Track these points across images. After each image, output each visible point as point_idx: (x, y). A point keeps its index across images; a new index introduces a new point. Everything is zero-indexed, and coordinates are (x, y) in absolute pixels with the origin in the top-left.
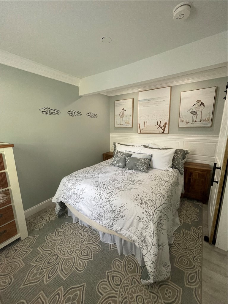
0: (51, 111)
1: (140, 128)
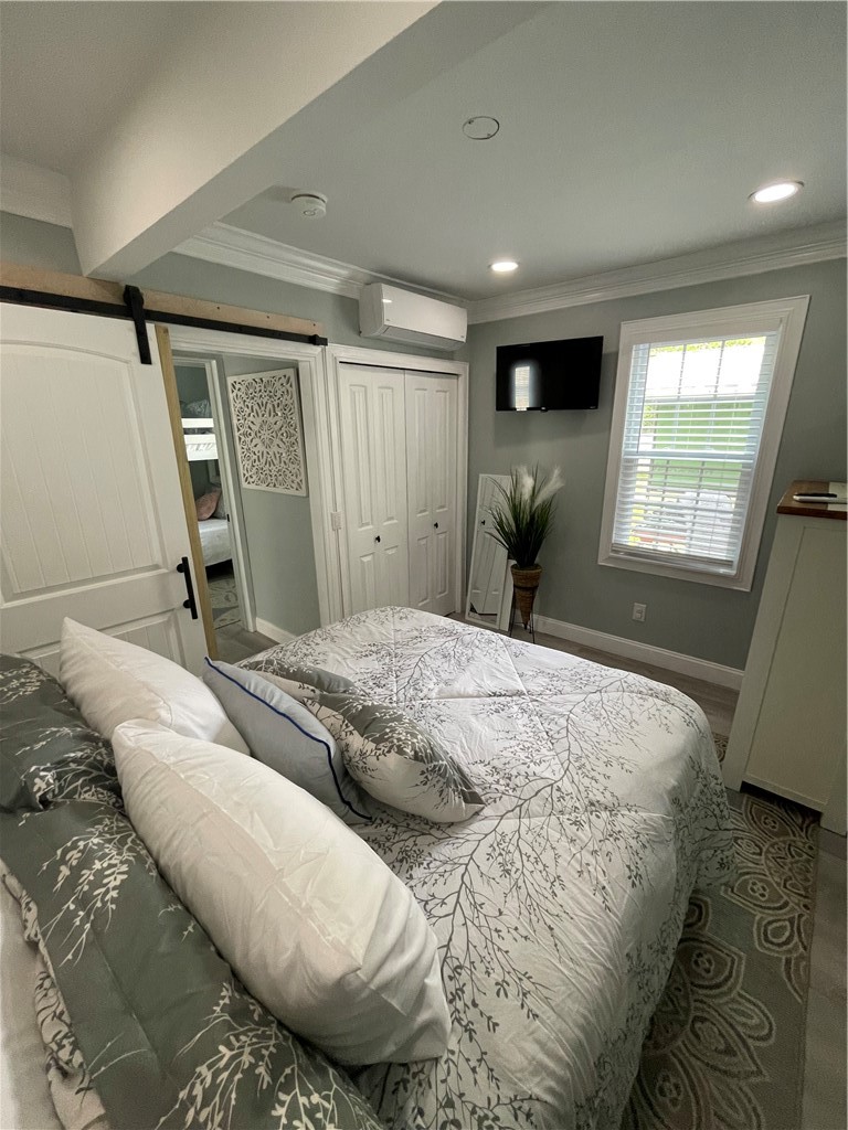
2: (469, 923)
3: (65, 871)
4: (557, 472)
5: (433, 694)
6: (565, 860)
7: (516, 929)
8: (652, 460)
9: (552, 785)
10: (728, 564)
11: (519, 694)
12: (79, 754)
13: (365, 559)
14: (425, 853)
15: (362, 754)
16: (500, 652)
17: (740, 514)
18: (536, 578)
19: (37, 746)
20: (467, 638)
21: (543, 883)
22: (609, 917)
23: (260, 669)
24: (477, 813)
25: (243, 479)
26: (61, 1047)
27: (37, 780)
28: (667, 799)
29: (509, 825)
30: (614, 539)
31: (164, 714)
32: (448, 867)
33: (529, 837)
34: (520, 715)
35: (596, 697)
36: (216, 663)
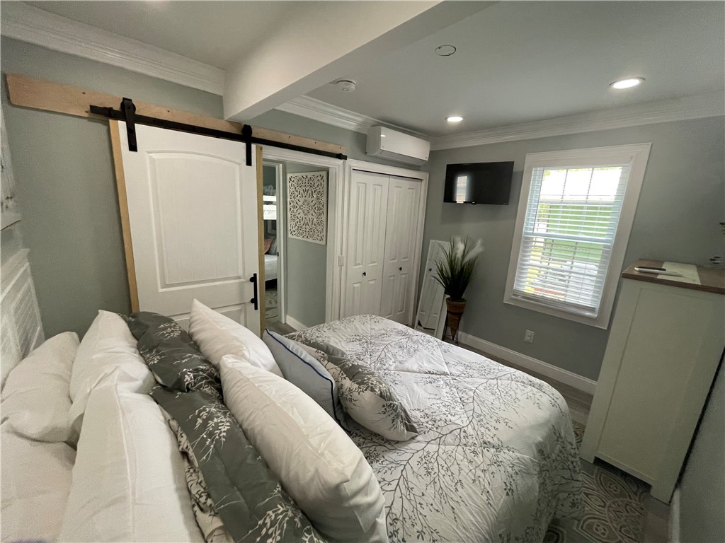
2: (403, 496)
3: (200, 421)
4: (479, 242)
5: (392, 368)
6: (465, 472)
7: (432, 505)
8: (545, 239)
9: (461, 429)
10: (592, 310)
11: (445, 374)
12: (204, 368)
13: (356, 285)
14: (381, 456)
15: (350, 390)
16: (435, 348)
17: (601, 278)
18: (463, 307)
19: (184, 361)
20: (415, 338)
21: (450, 482)
22: (489, 508)
23: (294, 339)
24: (413, 438)
25: (289, 233)
26: (201, 496)
27: (186, 376)
28: (535, 450)
29: (432, 448)
30: (515, 287)
31: (246, 354)
32: (394, 465)
33: (444, 456)
34: (444, 386)
35: (494, 381)
36: (271, 333)
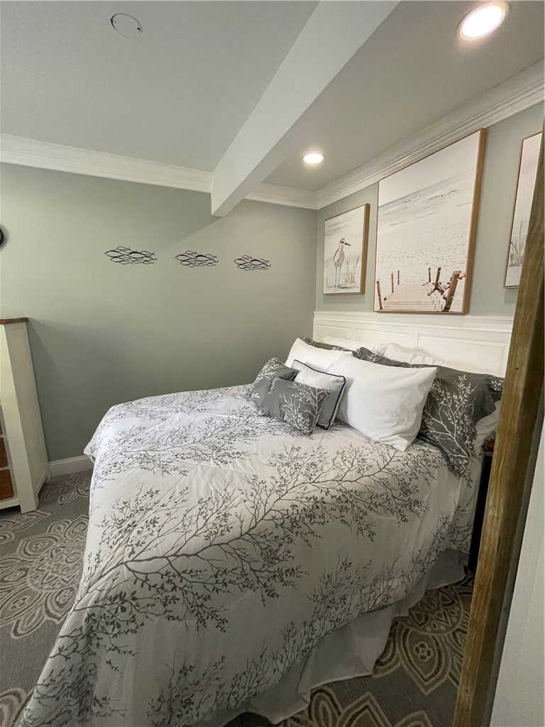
0: (133, 255)
1: (379, 295)
